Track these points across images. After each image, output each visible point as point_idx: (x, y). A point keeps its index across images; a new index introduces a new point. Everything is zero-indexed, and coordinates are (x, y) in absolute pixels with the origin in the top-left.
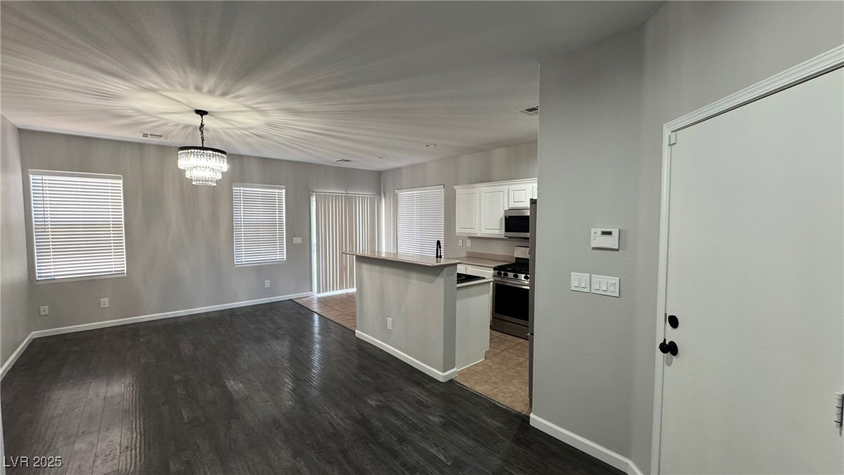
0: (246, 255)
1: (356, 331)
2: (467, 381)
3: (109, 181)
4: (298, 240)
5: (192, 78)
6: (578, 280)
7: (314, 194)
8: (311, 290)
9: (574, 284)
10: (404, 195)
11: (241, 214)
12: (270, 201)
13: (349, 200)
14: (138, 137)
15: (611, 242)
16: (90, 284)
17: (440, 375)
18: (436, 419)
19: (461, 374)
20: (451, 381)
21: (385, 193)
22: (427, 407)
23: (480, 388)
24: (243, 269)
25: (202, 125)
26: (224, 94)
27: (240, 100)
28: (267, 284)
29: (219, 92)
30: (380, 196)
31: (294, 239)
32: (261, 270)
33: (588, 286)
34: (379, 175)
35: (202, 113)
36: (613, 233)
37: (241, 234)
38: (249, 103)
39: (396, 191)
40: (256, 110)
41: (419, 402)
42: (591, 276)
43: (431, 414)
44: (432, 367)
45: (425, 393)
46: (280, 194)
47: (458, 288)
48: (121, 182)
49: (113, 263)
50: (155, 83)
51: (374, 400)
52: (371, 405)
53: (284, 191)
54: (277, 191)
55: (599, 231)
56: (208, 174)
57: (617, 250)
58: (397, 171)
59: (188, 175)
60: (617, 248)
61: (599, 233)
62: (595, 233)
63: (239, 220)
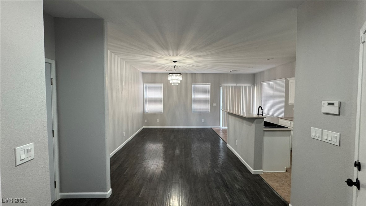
0: (196, 109)
1: (227, 144)
2: (266, 178)
3: (160, 85)
4: (215, 105)
5: (166, 52)
6: (315, 132)
7: (222, 86)
8: (220, 125)
9: (313, 134)
10: (265, 84)
11: (195, 95)
12: (205, 89)
13: (238, 88)
14: (165, 71)
15: (334, 110)
16: (154, 115)
18: (238, 187)
19: (265, 174)
20: (258, 175)
21: (256, 84)
22: (237, 181)
23: (272, 183)
24: (194, 114)
25: (175, 66)
26: (177, 55)
27: (182, 56)
28: (203, 120)
29: (175, 55)
30: (254, 85)
31: (213, 104)
32: (201, 115)
33: (320, 136)
34: (254, 75)
35: (175, 62)
36: (335, 105)
37: (195, 101)
38: (185, 56)
39: (261, 83)
40: (188, 58)
41: (235, 178)
42: (322, 131)
43: (237, 184)
45: (241, 175)
46: (208, 87)
47: (264, 130)
48: (162, 85)
49: (159, 109)
50: (159, 56)
51: (217, 170)
52: (215, 172)
53: (210, 85)
54: (207, 85)
55: (326, 102)
56: (175, 81)
57: (339, 115)
58: (262, 73)
59: (171, 82)
60: (337, 113)
61: (326, 104)
62: (324, 104)
63: (194, 97)
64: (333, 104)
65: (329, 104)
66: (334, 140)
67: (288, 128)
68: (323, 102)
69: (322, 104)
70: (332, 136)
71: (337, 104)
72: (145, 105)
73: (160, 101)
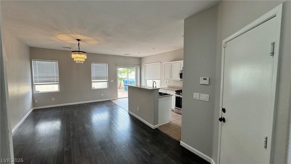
2: (162, 129)
6: (196, 95)
8: (116, 97)
9: (194, 97)
10: (147, 66)
11: (94, 72)
12: (103, 68)
15: (206, 82)
17: (153, 126)
18: (148, 141)
19: (160, 126)
20: (157, 129)
21: (141, 65)
22: (146, 137)
24: (95, 90)
25: (79, 44)
28: (102, 95)
31: (111, 80)
33: (199, 97)
34: (140, 59)
35: (79, 40)
36: (207, 79)
41: (144, 135)
42: (200, 94)
43: (147, 139)
44: (150, 124)
45: (147, 132)
46: (106, 66)
47: (159, 97)
55: (202, 78)
58: (145, 57)
59: (75, 60)
60: (208, 84)
61: (202, 79)
62: (201, 79)
63: (93, 74)
64: (206, 79)
65: (204, 79)
66: (207, 99)
67: (170, 94)
68: (201, 78)
69: (200, 79)
70: (205, 97)
71: (208, 79)
72: (34, 83)
73: (55, 79)
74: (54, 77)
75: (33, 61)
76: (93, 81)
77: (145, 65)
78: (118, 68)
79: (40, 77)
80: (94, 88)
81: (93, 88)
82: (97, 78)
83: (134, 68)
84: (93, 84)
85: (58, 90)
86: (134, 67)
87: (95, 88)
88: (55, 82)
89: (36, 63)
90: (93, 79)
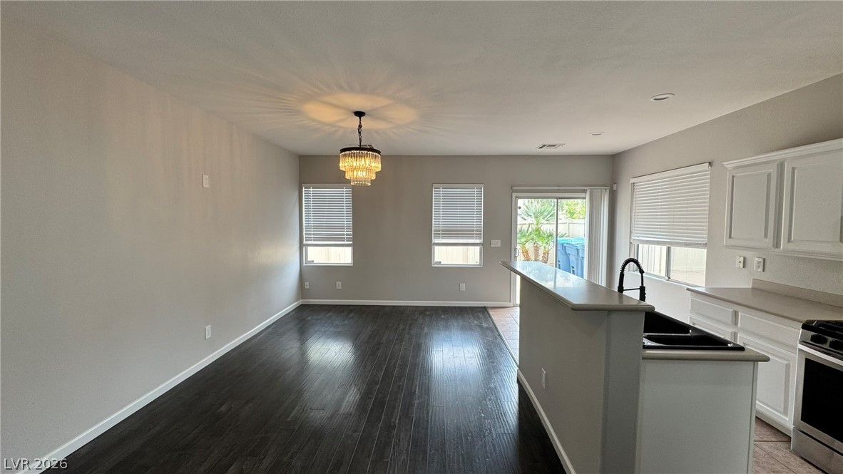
3: (345, 189)
4: (496, 243)
8: (509, 301)
10: (643, 186)
11: (440, 215)
12: (468, 201)
25: (360, 126)
28: (462, 287)
30: (612, 189)
31: (492, 241)
34: (612, 160)
35: (360, 114)
37: (440, 234)
46: (478, 192)
53: (482, 189)
54: (476, 189)
56: (360, 175)
63: (438, 221)
72: (305, 242)
73: (345, 233)
74: (342, 228)
75: (304, 189)
76: (436, 241)
77: (632, 181)
78: (518, 198)
79: (315, 227)
80: (440, 262)
81: (437, 262)
82: (449, 233)
83: (584, 198)
84: (437, 249)
85: (350, 262)
86: (585, 191)
87: (442, 263)
88: (344, 241)
89: (310, 192)
90: (438, 236)
